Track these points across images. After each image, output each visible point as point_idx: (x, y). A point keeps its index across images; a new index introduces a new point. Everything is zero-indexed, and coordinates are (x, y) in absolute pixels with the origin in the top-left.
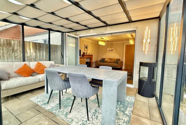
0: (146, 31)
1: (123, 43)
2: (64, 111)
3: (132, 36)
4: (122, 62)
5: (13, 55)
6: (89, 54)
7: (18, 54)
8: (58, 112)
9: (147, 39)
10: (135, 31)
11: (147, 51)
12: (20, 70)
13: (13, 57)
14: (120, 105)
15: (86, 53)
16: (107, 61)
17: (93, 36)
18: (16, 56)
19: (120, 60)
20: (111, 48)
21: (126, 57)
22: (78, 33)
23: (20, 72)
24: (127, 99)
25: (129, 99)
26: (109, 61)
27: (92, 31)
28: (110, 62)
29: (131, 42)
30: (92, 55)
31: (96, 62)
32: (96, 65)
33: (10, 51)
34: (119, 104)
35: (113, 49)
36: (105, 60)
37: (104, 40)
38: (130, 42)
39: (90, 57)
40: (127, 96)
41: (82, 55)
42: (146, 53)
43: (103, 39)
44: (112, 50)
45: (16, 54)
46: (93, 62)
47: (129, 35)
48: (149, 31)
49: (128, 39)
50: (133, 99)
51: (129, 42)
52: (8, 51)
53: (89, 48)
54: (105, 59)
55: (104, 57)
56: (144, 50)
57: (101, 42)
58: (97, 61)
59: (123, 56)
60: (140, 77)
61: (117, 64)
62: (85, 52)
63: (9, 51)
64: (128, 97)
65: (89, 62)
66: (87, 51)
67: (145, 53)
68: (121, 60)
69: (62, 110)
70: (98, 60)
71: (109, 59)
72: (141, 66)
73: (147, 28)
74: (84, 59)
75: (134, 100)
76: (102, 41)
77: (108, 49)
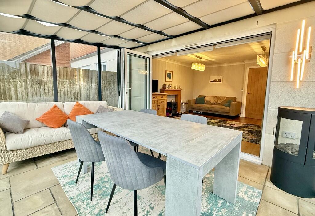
0: (299, 30)
1: (244, 65)
2: (97, 206)
3: (264, 48)
4: (240, 104)
5: (41, 90)
6: (175, 87)
7: (49, 89)
8: (85, 206)
9: (301, 51)
10: (270, 34)
11: (300, 81)
12: (45, 117)
13: (42, 93)
14: (220, 208)
15: (169, 86)
16: (208, 101)
17: (176, 52)
18: (46, 91)
19: (235, 98)
20: (219, 75)
21: (248, 94)
22: (149, 48)
23: (44, 120)
24: (241, 195)
25: (246, 193)
26: (212, 101)
27: (174, 41)
28: (214, 104)
29: (261, 62)
30: (180, 90)
31: (188, 103)
32: (187, 108)
33: (37, 84)
34: (220, 205)
35: (221, 77)
36: (206, 99)
37: (202, 60)
38: (258, 61)
39: (177, 93)
40: (243, 186)
41: (161, 90)
42: (298, 87)
43: (201, 58)
44: (220, 80)
45: (46, 88)
46: (181, 102)
47: (256, 47)
48: (310, 29)
49: (254, 57)
50: (256, 194)
51: (255, 64)
52: (33, 84)
53: (175, 76)
54: (204, 97)
55: (203, 93)
56: (291, 79)
57: (196, 64)
58: (189, 101)
59: (242, 93)
60: (279, 143)
61: (228, 108)
62: (167, 84)
63: (35, 84)
64: (244, 189)
65: (174, 103)
66: (170, 83)
67: (295, 85)
68: (238, 100)
69: (95, 201)
70: (191, 99)
71: (212, 97)
72: (282, 119)
73: (304, 22)
74: (162, 97)
75: (258, 200)
76: (199, 62)
77: (212, 78)
